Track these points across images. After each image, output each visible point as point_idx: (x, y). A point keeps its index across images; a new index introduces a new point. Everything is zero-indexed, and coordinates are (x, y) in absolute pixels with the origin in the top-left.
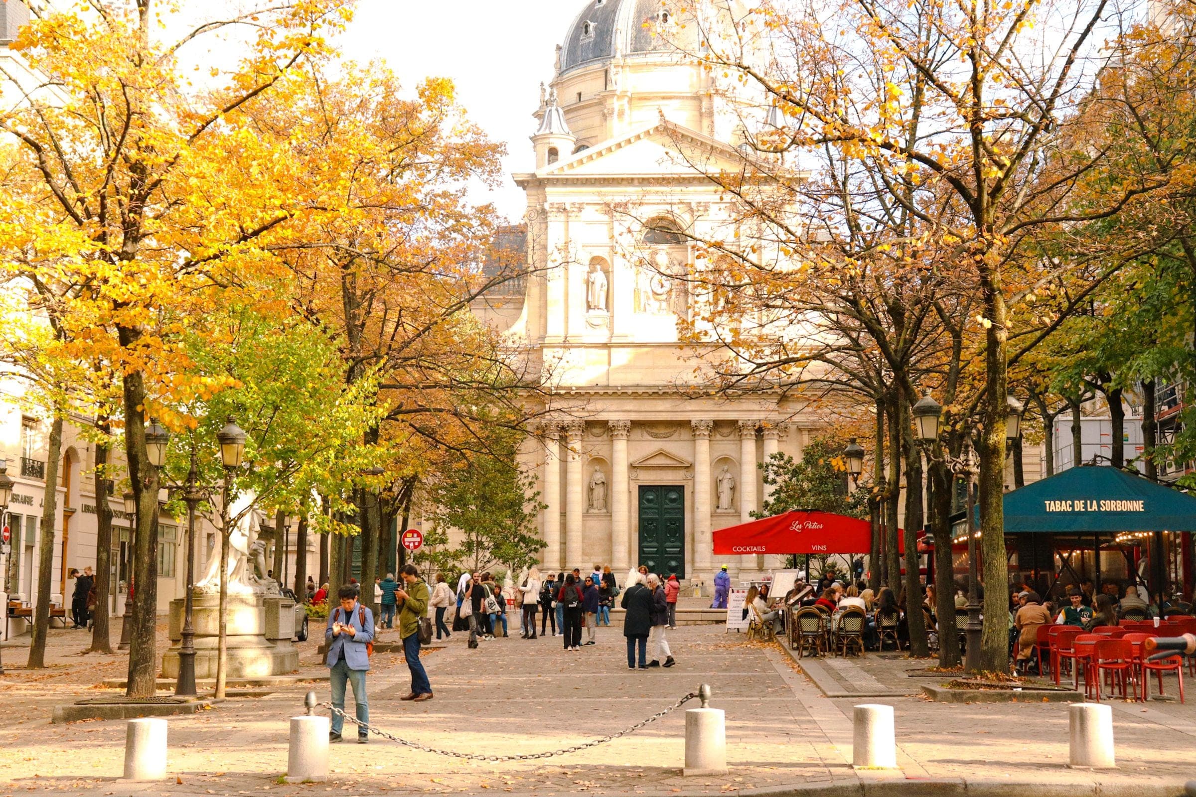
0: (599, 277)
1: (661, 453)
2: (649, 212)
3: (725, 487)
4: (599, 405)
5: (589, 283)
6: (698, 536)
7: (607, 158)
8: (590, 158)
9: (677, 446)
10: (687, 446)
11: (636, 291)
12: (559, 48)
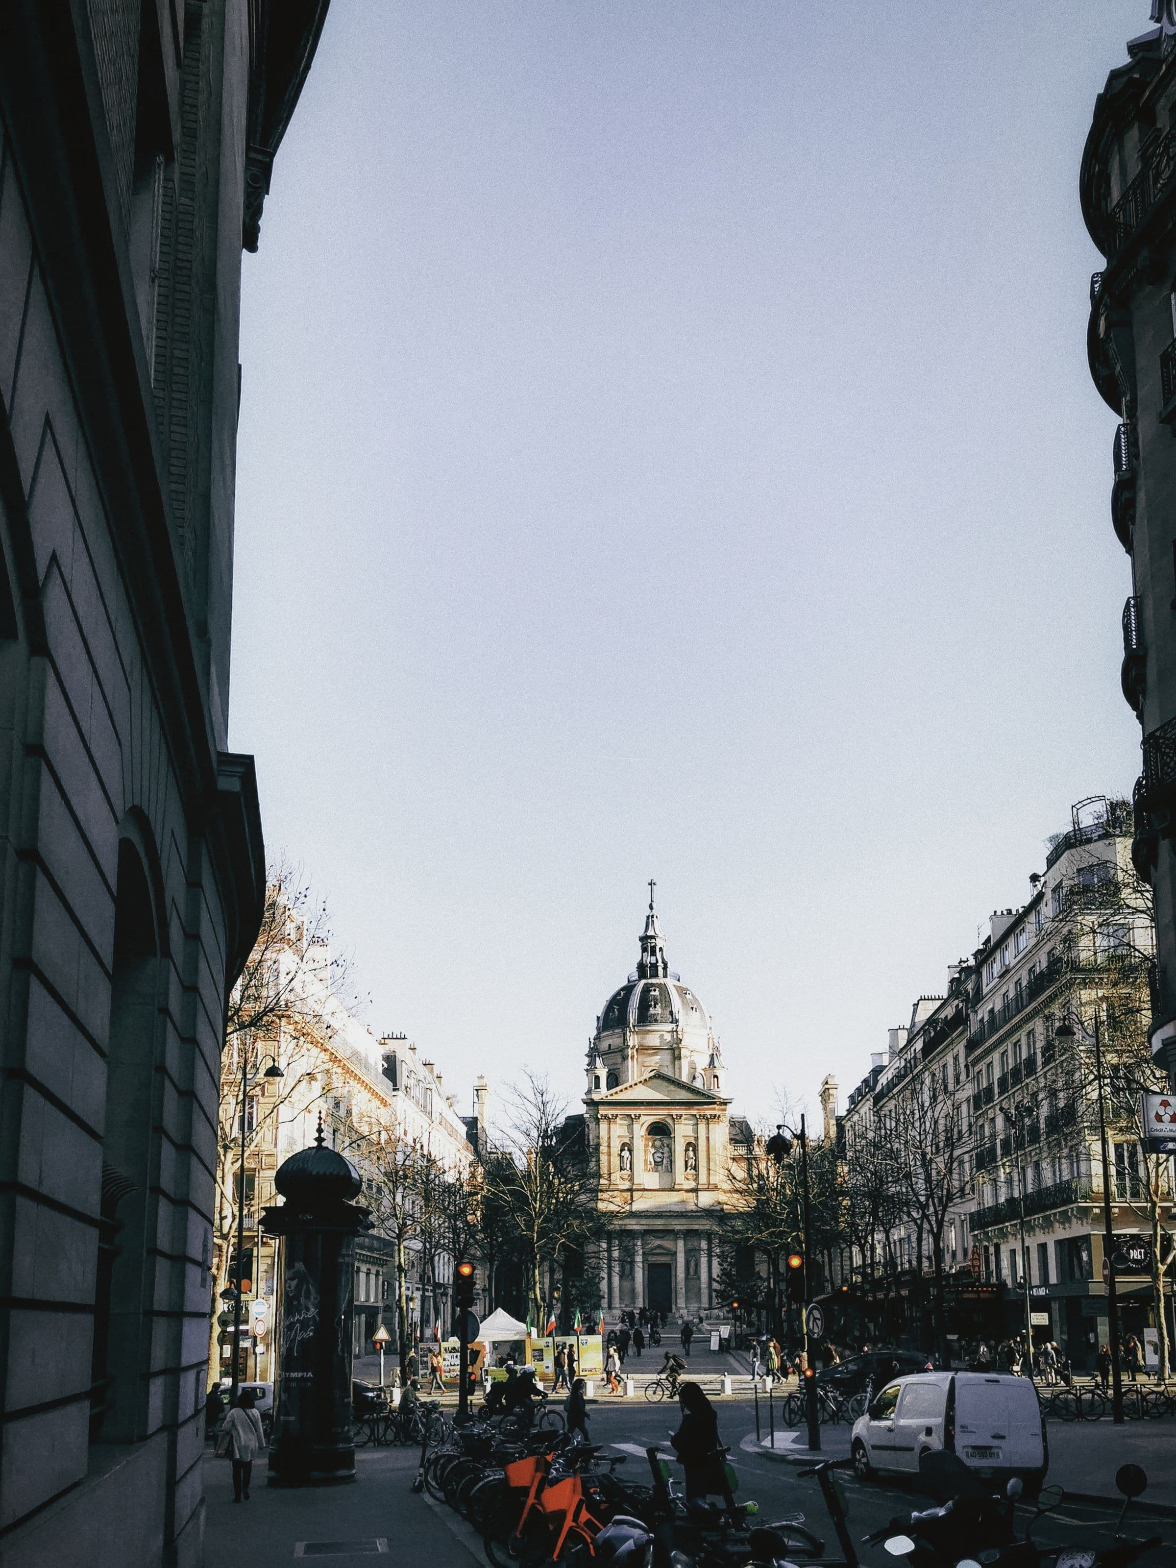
0: (626, 1154)
1: (659, 1247)
2: (651, 1120)
3: (692, 1264)
4: (627, 1221)
5: (621, 1157)
6: (678, 1290)
7: (629, 1091)
8: (621, 1091)
9: (667, 1244)
10: (672, 1243)
11: (646, 1161)
12: (598, 1018)
